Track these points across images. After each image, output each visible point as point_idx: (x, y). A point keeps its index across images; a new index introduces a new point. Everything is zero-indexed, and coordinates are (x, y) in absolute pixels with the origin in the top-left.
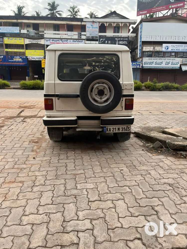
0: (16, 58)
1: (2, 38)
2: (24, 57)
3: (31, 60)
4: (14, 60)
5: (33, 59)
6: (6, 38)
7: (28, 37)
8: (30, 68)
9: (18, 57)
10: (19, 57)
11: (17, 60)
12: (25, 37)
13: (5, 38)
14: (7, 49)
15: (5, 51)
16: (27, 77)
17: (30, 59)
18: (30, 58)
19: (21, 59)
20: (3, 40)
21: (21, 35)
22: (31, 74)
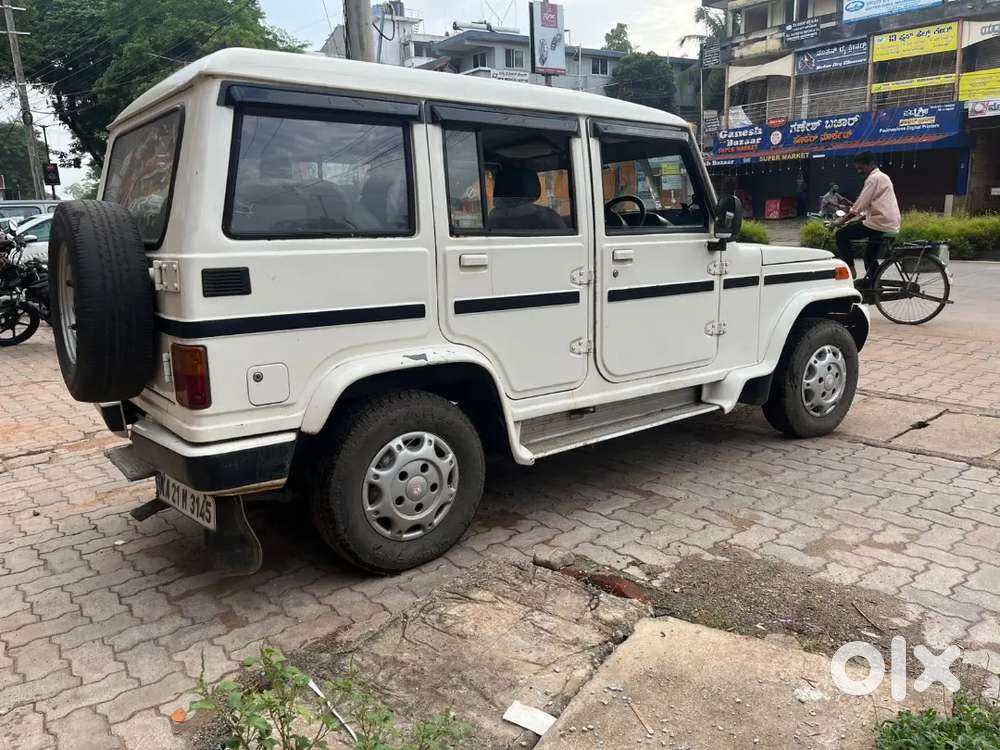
0: (913, 116)
1: (866, 40)
2: (950, 107)
3: (979, 116)
4: (904, 124)
5: (991, 109)
6: (880, 37)
7: (979, 11)
8: (973, 156)
9: (921, 110)
10: (926, 111)
11: (917, 123)
12: (968, 14)
13: (876, 38)
14: (879, 85)
15: (872, 94)
16: (949, 199)
17: (977, 112)
18: (979, 107)
19: (932, 119)
20: (868, 50)
21: (946, 13)
22: (973, 182)
